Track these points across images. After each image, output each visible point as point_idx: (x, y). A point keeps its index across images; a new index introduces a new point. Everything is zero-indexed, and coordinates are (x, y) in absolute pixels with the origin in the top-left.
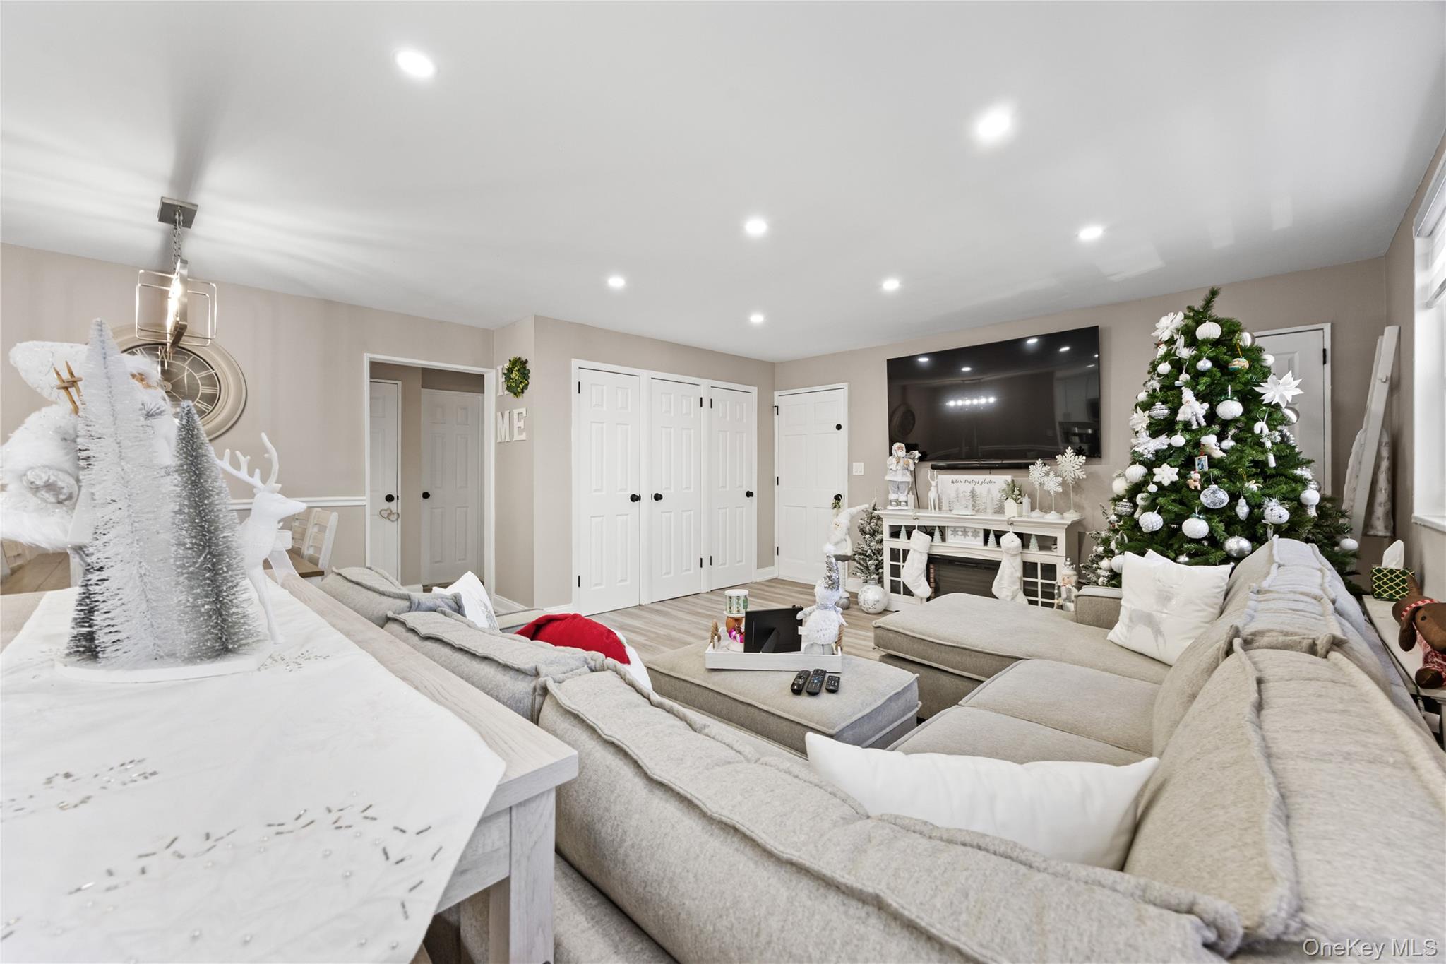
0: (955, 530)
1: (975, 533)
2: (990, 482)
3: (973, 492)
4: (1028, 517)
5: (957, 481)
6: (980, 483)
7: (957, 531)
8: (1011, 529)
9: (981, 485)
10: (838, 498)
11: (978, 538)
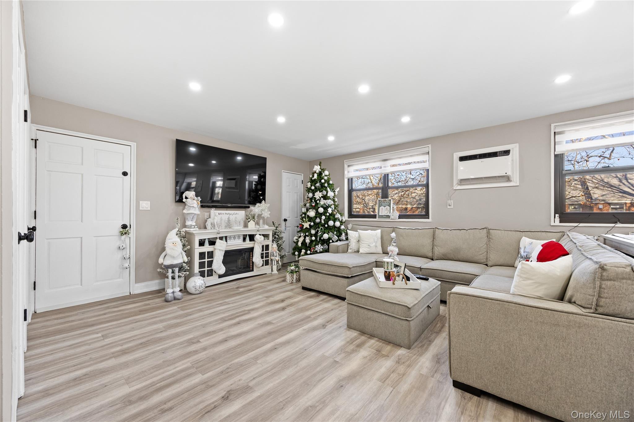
0: (230, 237)
1: (239, 237)
2: (236, 214)
3: (229, 218)
4: (263, 227)
5: (221, 214)
6: (232, 214)
7: (231, 238)
8: (258, 233)
9: (232, 215)
10: (124, 227)
11: (240, 239)
